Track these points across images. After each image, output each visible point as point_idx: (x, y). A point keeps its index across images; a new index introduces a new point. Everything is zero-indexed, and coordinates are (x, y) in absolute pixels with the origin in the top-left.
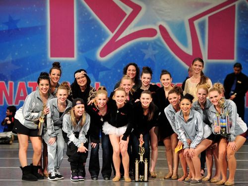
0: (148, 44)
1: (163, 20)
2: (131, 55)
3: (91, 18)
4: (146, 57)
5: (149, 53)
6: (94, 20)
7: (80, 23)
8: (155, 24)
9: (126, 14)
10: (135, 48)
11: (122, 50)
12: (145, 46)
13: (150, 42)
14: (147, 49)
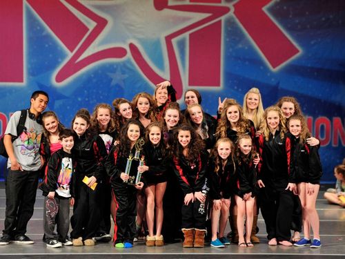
0: (115, 66)
1: (135, 37)
2: (94, 80)
3: (44, 34)
4: (114, 83)
5: (117, 78)
6: (48, 37)
7: (30, 39)
8: (124, 42)
9: (88, 30)
10: (100, 72)
11: (83, 75)
12: (112, 68)
13: (118, 64)
14: (115, 72)
